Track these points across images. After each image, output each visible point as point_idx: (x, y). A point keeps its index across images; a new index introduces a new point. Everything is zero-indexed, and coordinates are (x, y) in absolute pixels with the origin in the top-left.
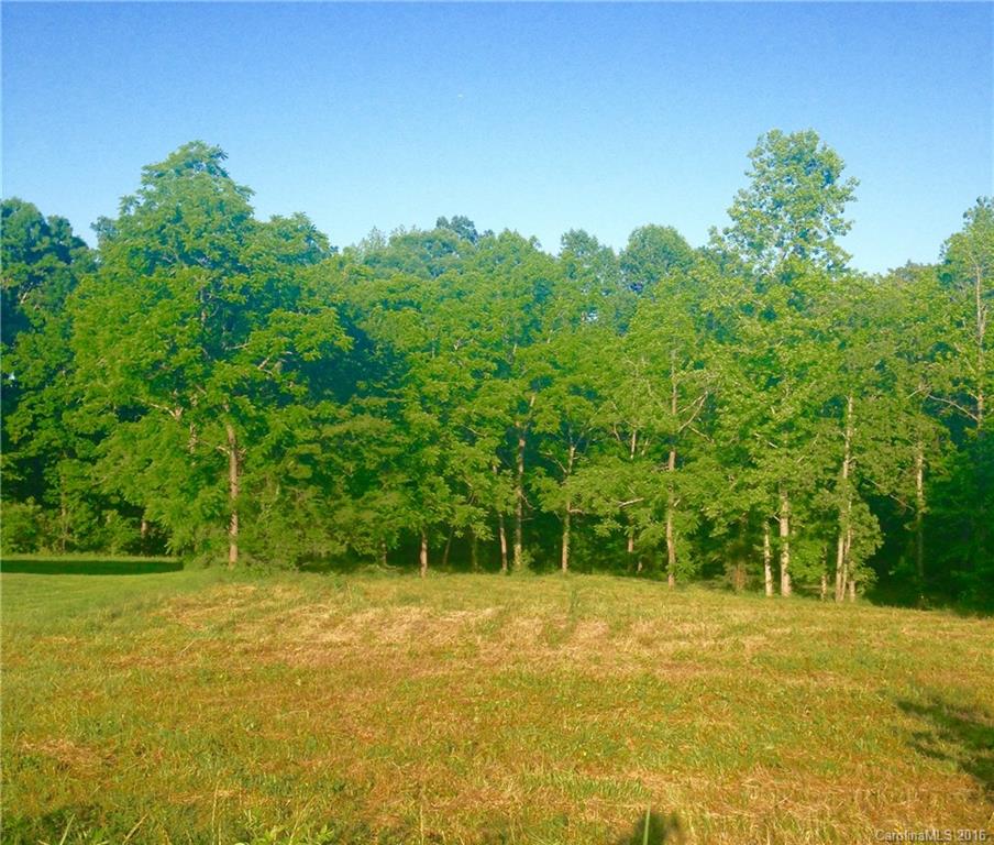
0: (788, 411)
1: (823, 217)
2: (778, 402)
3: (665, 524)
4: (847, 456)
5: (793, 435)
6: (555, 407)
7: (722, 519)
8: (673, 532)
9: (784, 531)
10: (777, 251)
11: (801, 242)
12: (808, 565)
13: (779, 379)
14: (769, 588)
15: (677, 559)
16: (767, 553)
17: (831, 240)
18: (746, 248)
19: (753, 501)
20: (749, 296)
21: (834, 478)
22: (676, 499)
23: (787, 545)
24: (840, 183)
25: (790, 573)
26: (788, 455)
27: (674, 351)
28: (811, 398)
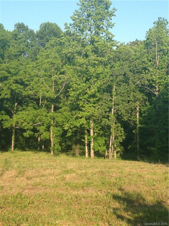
0: (93, 91)
1: (105, 21)
2: (89, 87)
3: (50, 132)
4: (113, 107)
5: (95, 99)
6: (8, 88)
7: (70, 130)
8: (53, 136)
9: (92, 134)
10: (89, 33)
11: (97, 30)
12: (100, 146)
13: (90, 79)
14: (87, 154)
15: (54, 145)
16: (86, 142)
17: (107, 29)
18: (78, 31)
19: (81, 123)
20: (79, 48)
21: (109, 115)
22: (54, 123)
23: (93, 139)
24: (110, 9)
25: (94, 149)
26: (93, 106)
27: (53, 68)
28: (101, 86)
